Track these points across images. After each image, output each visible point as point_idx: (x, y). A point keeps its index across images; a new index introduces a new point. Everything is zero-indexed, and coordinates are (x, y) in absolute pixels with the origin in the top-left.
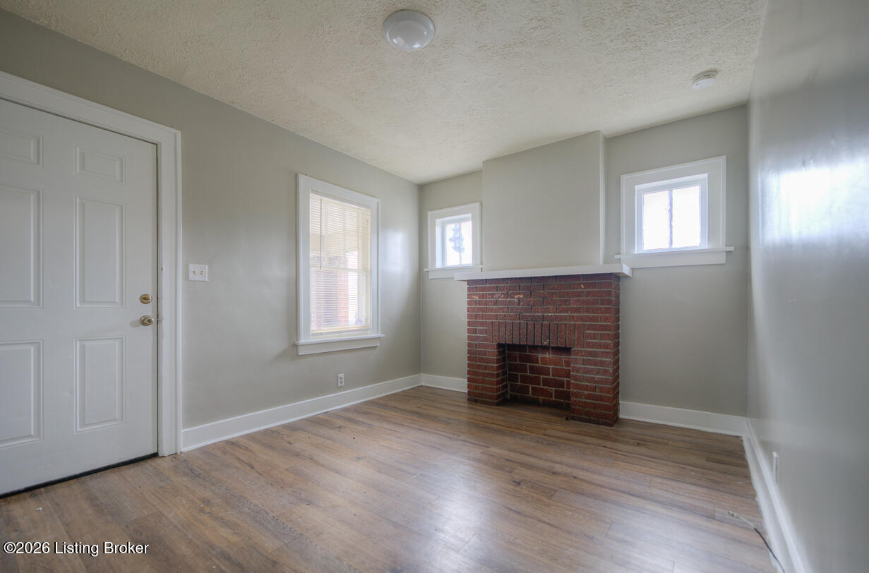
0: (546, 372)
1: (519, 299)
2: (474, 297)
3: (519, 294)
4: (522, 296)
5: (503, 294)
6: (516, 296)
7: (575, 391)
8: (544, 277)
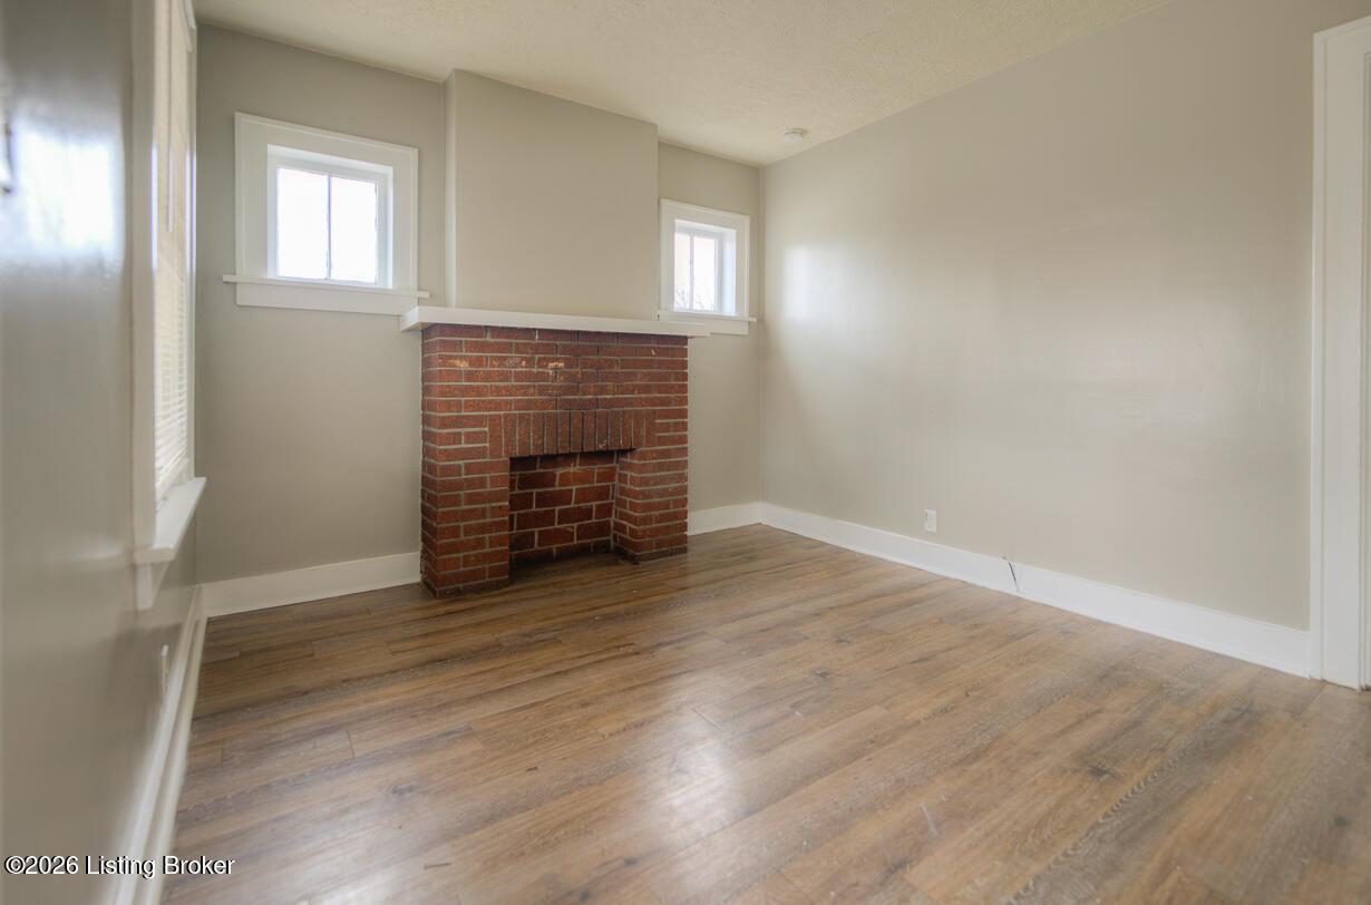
0: (564, 497)
1: (555, 369)
2: (457, 362)
3: (557, 360)
4: (561, 365)
5: (525, 359)
6: (551, 365)
7: (644, 514)
8: (599, 333)
